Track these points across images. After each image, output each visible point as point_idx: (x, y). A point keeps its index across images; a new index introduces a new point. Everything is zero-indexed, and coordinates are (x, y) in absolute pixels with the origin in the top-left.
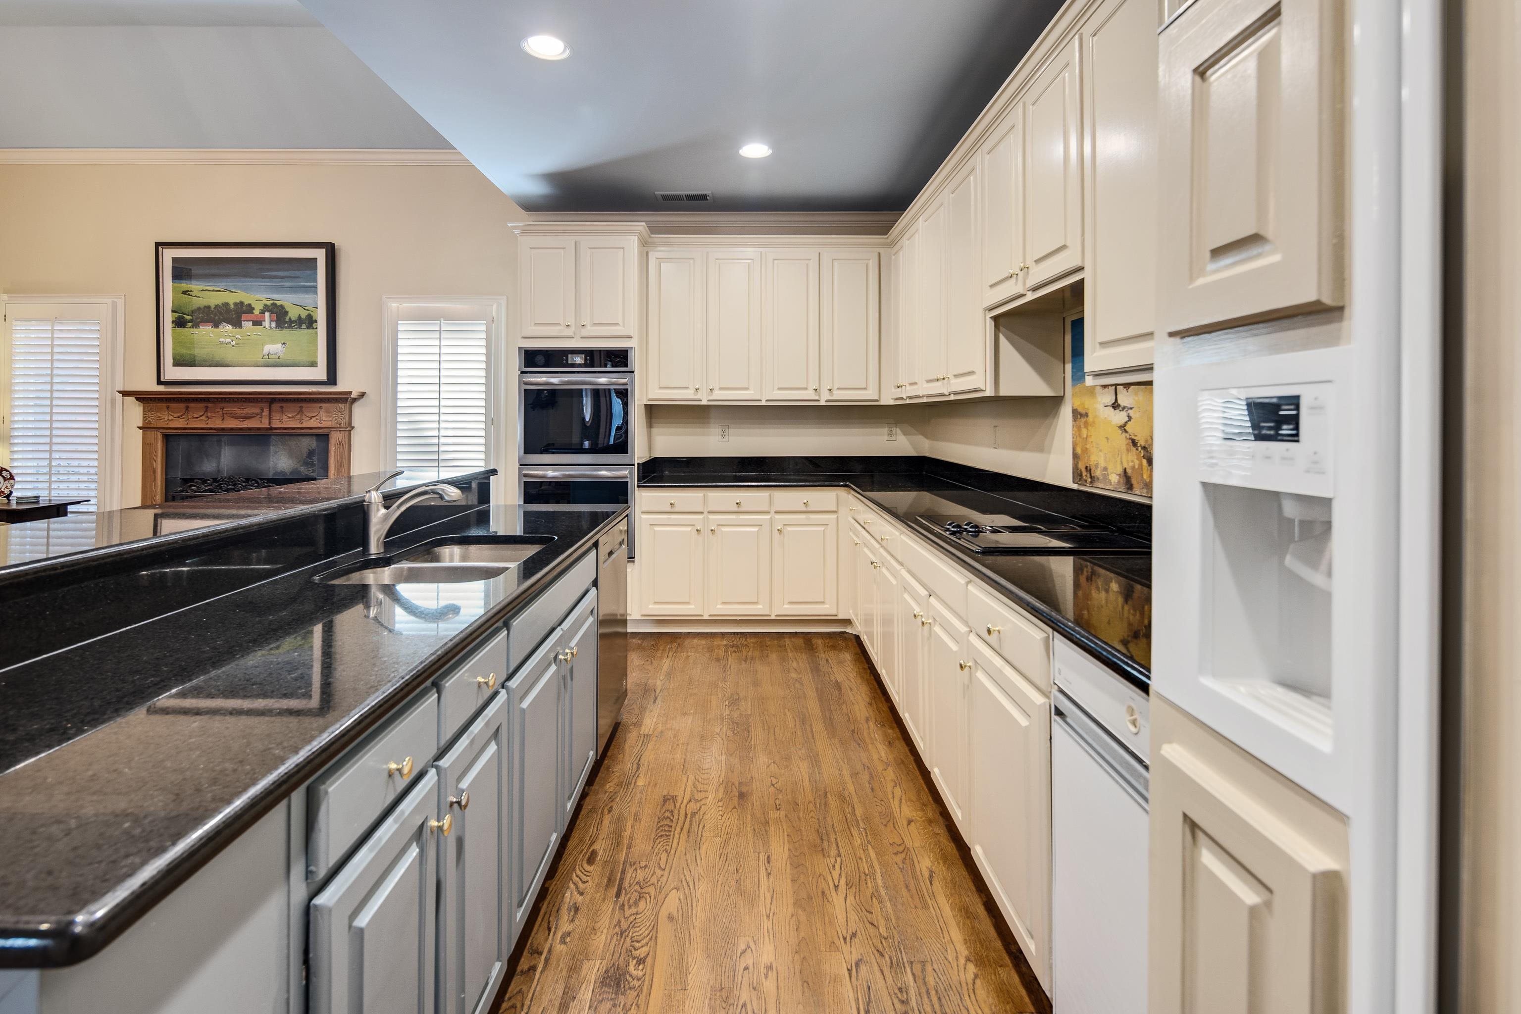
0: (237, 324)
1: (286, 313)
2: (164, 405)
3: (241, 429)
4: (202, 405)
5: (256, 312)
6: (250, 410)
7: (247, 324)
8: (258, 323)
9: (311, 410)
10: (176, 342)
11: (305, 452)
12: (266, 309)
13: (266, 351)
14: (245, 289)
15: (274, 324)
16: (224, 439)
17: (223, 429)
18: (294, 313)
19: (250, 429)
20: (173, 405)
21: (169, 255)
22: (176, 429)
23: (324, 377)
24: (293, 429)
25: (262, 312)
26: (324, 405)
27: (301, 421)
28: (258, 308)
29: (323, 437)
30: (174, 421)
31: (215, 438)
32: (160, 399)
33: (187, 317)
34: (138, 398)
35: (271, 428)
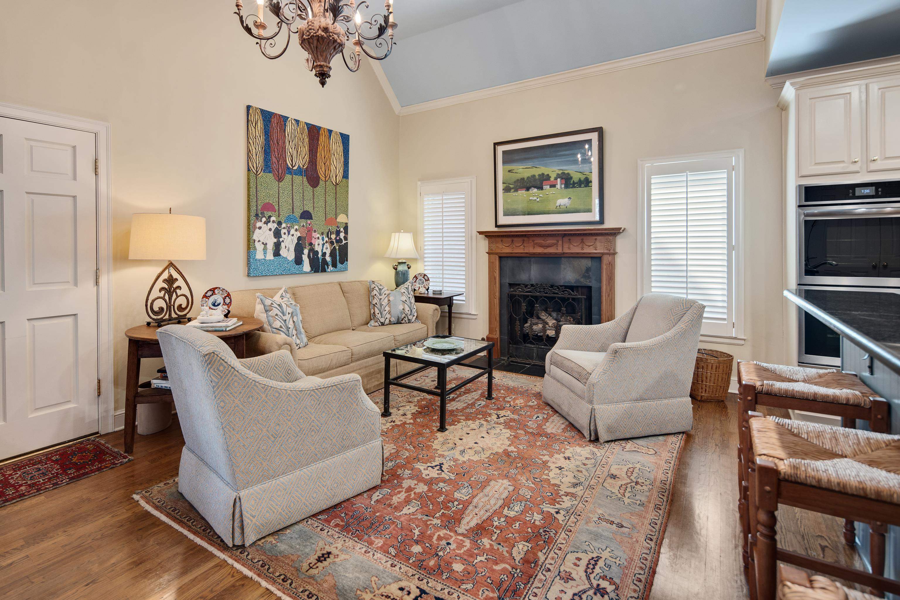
0: (540, 188)
1: (571, 178)
2: (500, 239)
3: (545, 254)
4: (520, 239)
5: (552, 179)
6: (550, 241)
7: (546, 187)
8: (553, 186)
9: (589, 241)
10: (505, 201)
11: (584, 269)
12: (558, 176)
13: (558, 204)
14: (546, 165)
15: (563, 186)
16: (533, 259)
17: (534, 254)
18: (576, 177)
19: (550, 254)
20: (505, 239)
21: (501, 149)
22: (507, 253)
23: (597, 218)
24: (578, 253)
25: (556, 179)
26: (599, 238)
27: (582, 249)
28: (553, 176)
29: (598, 258)
30: (505, 249)
31: (527, 259)
32: (498, 236)
33: (512, 186)
34: (486, 236)
35: (564, 253)
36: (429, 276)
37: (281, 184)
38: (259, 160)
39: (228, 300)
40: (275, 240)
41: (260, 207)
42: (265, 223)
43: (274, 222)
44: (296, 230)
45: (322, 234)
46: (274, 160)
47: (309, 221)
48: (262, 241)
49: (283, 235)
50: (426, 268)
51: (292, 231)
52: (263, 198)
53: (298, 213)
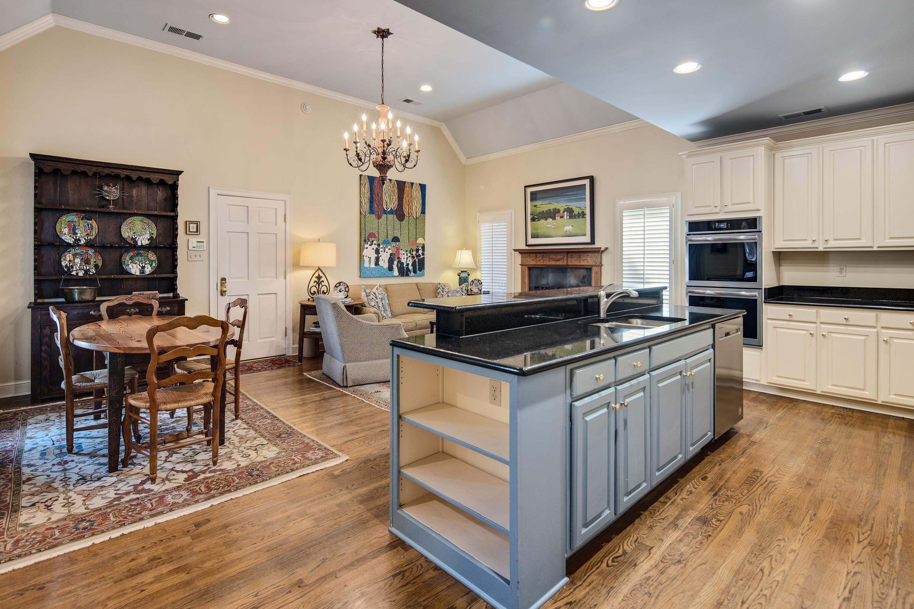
0: (554, 218)
1: (573, 211)
2: (528, 255)
3: (556, 265)
4: (541, 255)
5: (561, 212)
6: (559, 257)
7: (558, 218)
8: (562, 217)
9: (584, 256)
10: (532, 228)
11: (582, 276)
12: (565, 210)
13: (565, 230)
14: (557, 202)
15: (568, 217)
16: (550, 270)
17: (549, 265)
18: (576, 211)
19: (559, 265)
20: (531, 255)
21: (529, 190)
22: (532, 265)
23: (589, 241)
24: (576, 265)
25: (564, 212)
26: (590, 254)
27: (580, 262)
28: (562, 210)
29: (589, 269)
30: (532, 262)
31: (546, 269)
32: (527, 253)
33: (536, 217)
34: (519, 253)
35: (568, 265)
36: (482, 281)
37: (380, 220)
38: (366, 207)
39: (347, 289)
40: (376, 256)
41: (367, 236)
42: (370, 245)
43: (375, 244)
44: (389, 249)
45: (407, 251)
46: (376, 206)
47: (397, 243)
48: (368, 256)
49: (381, 253)
50: (483, 275)
51: (387, 250)
52: (369, 230)
53: (390, 238)
